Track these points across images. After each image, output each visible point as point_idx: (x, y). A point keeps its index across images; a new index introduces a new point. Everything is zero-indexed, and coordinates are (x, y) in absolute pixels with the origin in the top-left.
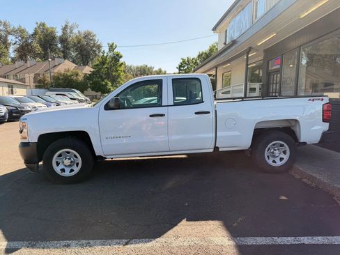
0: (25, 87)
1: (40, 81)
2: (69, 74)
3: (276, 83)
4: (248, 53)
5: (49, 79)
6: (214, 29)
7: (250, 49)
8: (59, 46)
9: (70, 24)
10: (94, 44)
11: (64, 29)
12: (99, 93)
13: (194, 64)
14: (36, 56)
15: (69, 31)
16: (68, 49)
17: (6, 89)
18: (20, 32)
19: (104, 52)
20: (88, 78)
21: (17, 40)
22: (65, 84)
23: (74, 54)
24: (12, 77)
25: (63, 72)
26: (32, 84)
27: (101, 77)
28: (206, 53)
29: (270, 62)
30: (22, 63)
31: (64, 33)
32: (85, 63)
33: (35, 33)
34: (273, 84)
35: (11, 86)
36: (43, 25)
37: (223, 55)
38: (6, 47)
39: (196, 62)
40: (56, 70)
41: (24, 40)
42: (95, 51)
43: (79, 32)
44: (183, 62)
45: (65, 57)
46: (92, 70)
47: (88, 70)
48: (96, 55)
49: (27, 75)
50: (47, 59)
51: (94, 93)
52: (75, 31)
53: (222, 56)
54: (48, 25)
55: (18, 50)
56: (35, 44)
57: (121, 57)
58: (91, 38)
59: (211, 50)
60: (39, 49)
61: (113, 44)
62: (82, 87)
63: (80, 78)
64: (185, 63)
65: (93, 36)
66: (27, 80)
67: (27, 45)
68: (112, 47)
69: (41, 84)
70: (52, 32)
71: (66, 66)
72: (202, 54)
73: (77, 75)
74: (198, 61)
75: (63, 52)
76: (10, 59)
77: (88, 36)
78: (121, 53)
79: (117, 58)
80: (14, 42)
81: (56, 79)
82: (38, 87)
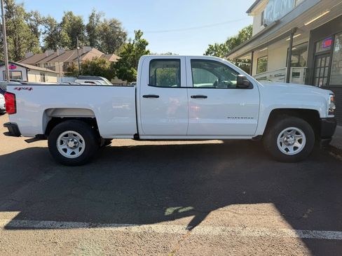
0: (55, 75)
1: (69, 69)
2: (96, 62)
3: (325, 67)
4: (293, 35)
5: (77, 67)
6: (249, 11)
7: (295, 30)
8: (86, 34)
9: (96, 13)
10: (120, 32)
11: (91, 18)
12: (125, 82)
13: (222, 50)
14: (64, 44)
15: (95, 19)
16: (95, 37)
17: (39, 77)
18: (49, 22)
19: (130, 40)
20: (115, 66)
21: (47, 29)
22: (93, 71)
23: (100, 42)
24: (43, 66)
25: (91, 60)
26: (62, 72)
27: (127, 65)
28: (235, 39)
29: (318, 44)
30: (52, 51)
31: (91, 22)
32: (111, 52)
33: (64, 22)
34: (320, 67)
35: (43, 74)
36: (70, 14)
37: (263, 37)
38: (37, 37)
39: (224, 48)
40: (84, 58)
41: (53, 29)
42: (120, 39)
43: (105, 21)
44: (211, 48)
45: (92, 45)
46: (119, 58)
47: (114, 58)
48: (122, 43)
49: (57, 64)
50: (76, 47)
51: (120, 81)
52: (101, 20)
53: (261, 38)
54: (75, 14)
55: (47, 40)
56: (63, 33)
57: (147, 44)
58: (117, 26)
59: (241, 35)
60: (67, 39)
61: (139, 31)
62: (109, 75)
63: (107, 66)
64: (213, 50)
65: (119, 24)
66: (57, 68)
67: (56, 34)
68: (138, 34)
69: (70, 72)
70: (79, 21)
71: (94, 55)
72: (231, 40)
73: (104, 63)
74: (227, 47)
75: (90, 40)
76: (40, 48)
77: (114, 24)
78: (147, 41)
79: (143, 45)
80: (43, 31)
81: (85, 67)
82: (67, 75)
